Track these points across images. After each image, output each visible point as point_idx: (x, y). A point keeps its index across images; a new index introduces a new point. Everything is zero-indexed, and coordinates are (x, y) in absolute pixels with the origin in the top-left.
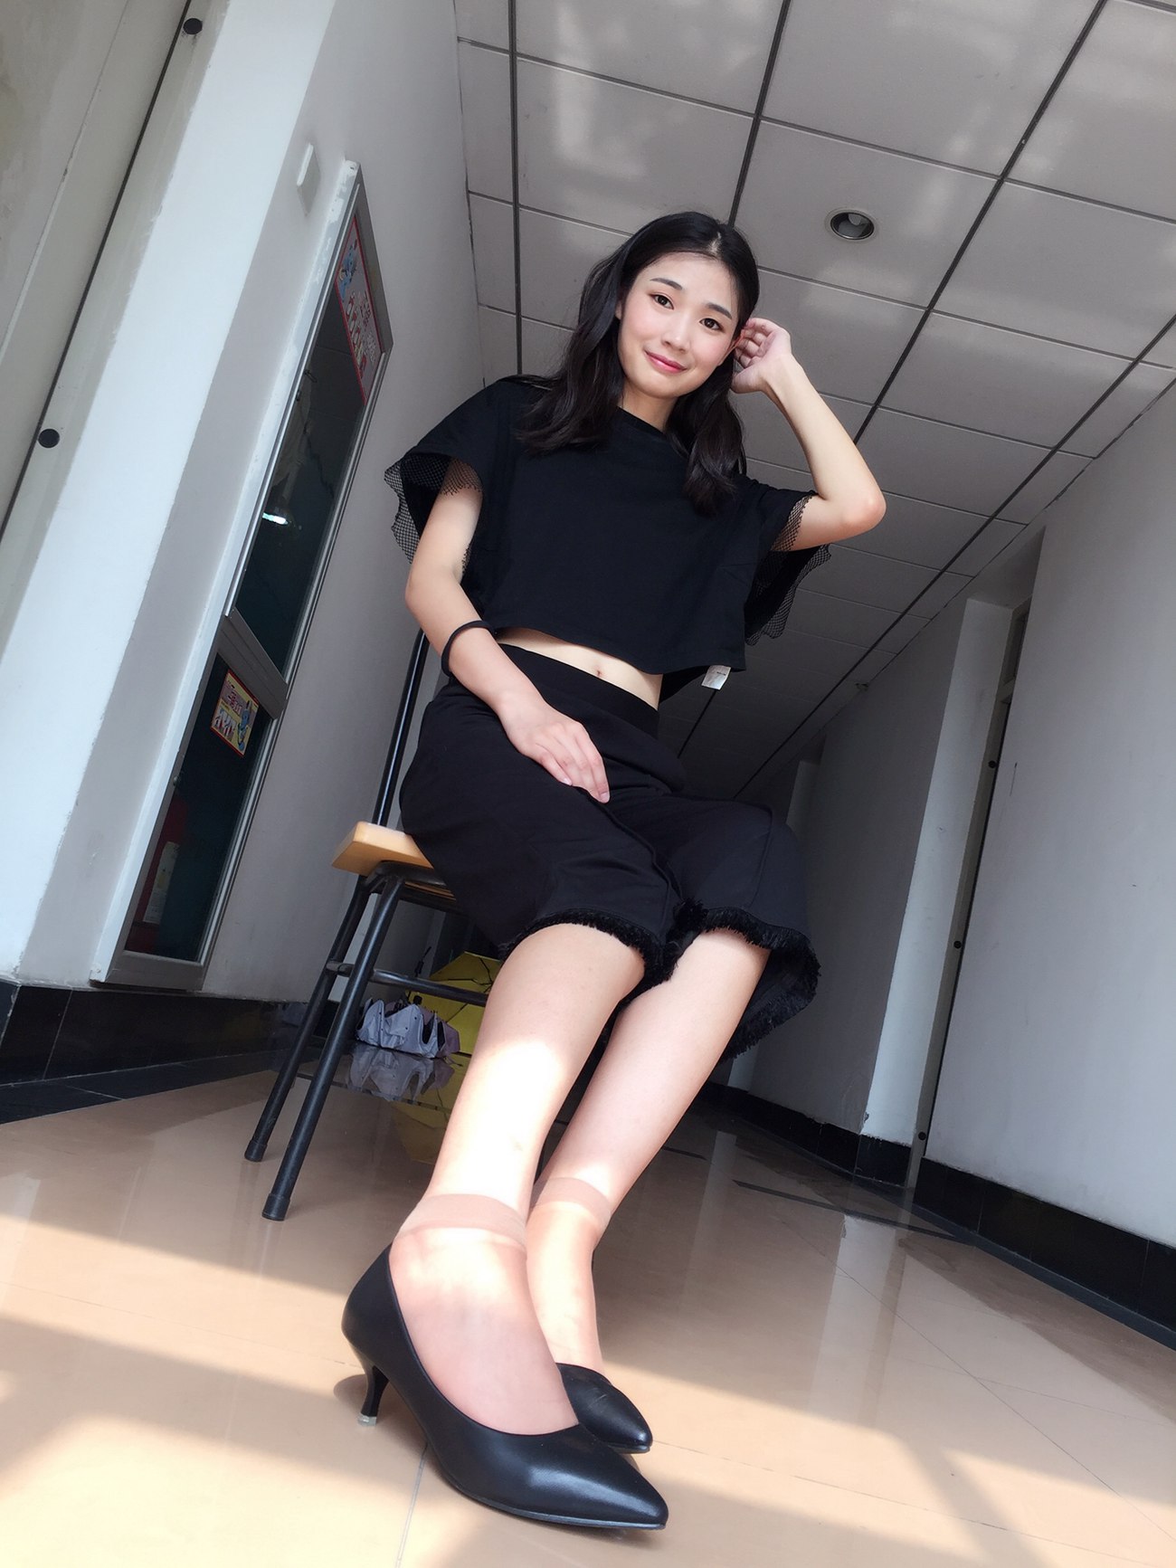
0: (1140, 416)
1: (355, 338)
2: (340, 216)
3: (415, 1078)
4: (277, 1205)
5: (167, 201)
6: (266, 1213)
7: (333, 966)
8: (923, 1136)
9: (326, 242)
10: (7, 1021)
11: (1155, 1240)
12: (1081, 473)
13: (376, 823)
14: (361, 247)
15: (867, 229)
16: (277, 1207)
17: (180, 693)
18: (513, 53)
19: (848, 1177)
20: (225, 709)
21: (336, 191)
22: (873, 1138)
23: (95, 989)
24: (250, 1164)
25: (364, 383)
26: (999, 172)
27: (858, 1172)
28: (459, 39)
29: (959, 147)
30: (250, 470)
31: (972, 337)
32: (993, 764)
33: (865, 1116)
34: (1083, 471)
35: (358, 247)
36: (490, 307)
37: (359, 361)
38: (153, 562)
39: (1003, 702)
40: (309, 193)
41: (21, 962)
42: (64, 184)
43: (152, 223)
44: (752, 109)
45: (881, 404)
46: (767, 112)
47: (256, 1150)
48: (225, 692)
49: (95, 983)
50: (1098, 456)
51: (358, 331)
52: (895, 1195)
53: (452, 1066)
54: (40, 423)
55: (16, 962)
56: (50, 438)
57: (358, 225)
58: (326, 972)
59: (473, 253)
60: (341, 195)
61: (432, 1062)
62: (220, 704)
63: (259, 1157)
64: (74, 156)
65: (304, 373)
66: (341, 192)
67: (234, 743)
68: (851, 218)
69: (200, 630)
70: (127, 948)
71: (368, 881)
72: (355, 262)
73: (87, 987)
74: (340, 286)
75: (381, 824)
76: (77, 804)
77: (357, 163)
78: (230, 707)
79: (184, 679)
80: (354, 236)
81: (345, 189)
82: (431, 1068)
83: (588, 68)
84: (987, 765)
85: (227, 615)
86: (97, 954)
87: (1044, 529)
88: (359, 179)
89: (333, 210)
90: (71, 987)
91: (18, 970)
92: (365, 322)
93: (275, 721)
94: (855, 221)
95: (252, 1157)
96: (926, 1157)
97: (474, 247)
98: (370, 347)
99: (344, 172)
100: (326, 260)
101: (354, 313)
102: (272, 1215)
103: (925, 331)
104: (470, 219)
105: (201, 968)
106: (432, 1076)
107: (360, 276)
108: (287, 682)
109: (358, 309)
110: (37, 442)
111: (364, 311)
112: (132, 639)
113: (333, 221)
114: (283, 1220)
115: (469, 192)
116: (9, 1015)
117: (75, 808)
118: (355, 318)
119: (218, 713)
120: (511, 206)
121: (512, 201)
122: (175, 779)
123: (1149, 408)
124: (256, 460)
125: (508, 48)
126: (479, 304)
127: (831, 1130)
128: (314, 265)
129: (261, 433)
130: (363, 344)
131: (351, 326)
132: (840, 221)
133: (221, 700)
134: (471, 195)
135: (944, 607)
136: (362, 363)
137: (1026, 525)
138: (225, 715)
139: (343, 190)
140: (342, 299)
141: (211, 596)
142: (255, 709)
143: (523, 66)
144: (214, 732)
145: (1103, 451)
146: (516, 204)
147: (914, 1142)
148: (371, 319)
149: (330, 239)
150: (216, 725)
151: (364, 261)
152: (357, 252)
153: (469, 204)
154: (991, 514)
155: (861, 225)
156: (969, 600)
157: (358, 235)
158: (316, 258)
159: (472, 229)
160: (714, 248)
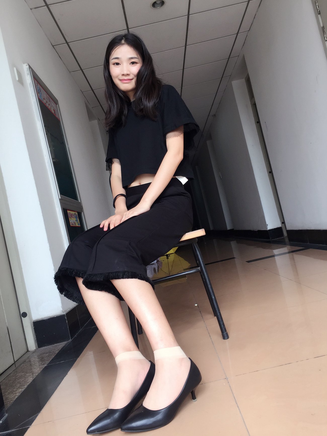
0: (256, 14)
1: (49, 107)
2: (31, 80)
3: (154, 269)
8: (283, 223)
10: (67, 324)
12: (247, 36)
14: (39, 84)
17: (60, 223)
18: (47, 5)
19: (269, 242)
20: (71, 219)
21: (26, 74)
22: (271, 229)
25: (57, 116)
27: (271, 239)
28: (31, 9)
30: (45, 159)
32: (258, 122)
33: (267, 225)
34: (247, 35)
35: (38, 84)
36: (73, 72)
37: (53, 112)
39: (253, 105)
40: (21, 81)
41: (62, 309)
45: (187, 44)
48: (69, 216)
50: (249, 30)
51: (49, 105)
53: (162, 261)
55: (61, 309)
57: (36, 79)
59: (61, 60)
60: (28, 74)
61: (156, 263)
62: (70, 219)
65: (44, 126)
66: (27, 73)
67: (77, 225)
68: (157, 2)
69: (56, 206)
72: (40, 88)
74: (40, 98)
76: (54, 266)
77: (27, 63)
79: (59, 220)
82: (157, 265)
84: (256, 123)
85: (60, 198)
87: (244, 55)
88: (30, 67)
89: (28, 79)
90: (75, 306)
91: (63, 311)
92: (49, 101)
93: (82, 213)
96: (287, 229)
98: (53, 106)
99: (25, 68)
100: (34, 94)
101: (46, 101)
103: (190, 21)
104: (57, 52)
106: (158, 267)
107: (42, 90)
108: (80, 202)
109: (47, 99)
112: (44, 220)
113: (29, 83)
115: (53, 46)
116: (67, 322)
118: (47, 103)
119: (70, 222)
121: (65, 43)
123: (257, 11)
124: (46, 156)
125: (45, 5)
126: (70, 72)
127: (259, 231)
128: (31, 97)
129: (43, 148)
130: (51, 106)
131: (47, 105)
132: (154, 5)
133: (69, 218)
134: (54, 46)
135: (226, 86)
136: (54, 112)
137: (239, 56)
138: (72, 220)
139: (28, 73)
140: (42, 100)
141: (54, 196)
142: (77, 214)
143: (51, 7)
144: (72, 226)
145: (250, 28)
146: (67, 43)
147: (281, 225)
148: (51, 100)
149: (31, 88)
150: (71, 225)
151: (41, 86)
152: (39, 86)
153: (55, 49)
154: (228, 58)
155: (160, 3)
156: (232, 82)
157: (37, 81)
158: (31, 95)
159: (58, 55)
160: (123, 41)
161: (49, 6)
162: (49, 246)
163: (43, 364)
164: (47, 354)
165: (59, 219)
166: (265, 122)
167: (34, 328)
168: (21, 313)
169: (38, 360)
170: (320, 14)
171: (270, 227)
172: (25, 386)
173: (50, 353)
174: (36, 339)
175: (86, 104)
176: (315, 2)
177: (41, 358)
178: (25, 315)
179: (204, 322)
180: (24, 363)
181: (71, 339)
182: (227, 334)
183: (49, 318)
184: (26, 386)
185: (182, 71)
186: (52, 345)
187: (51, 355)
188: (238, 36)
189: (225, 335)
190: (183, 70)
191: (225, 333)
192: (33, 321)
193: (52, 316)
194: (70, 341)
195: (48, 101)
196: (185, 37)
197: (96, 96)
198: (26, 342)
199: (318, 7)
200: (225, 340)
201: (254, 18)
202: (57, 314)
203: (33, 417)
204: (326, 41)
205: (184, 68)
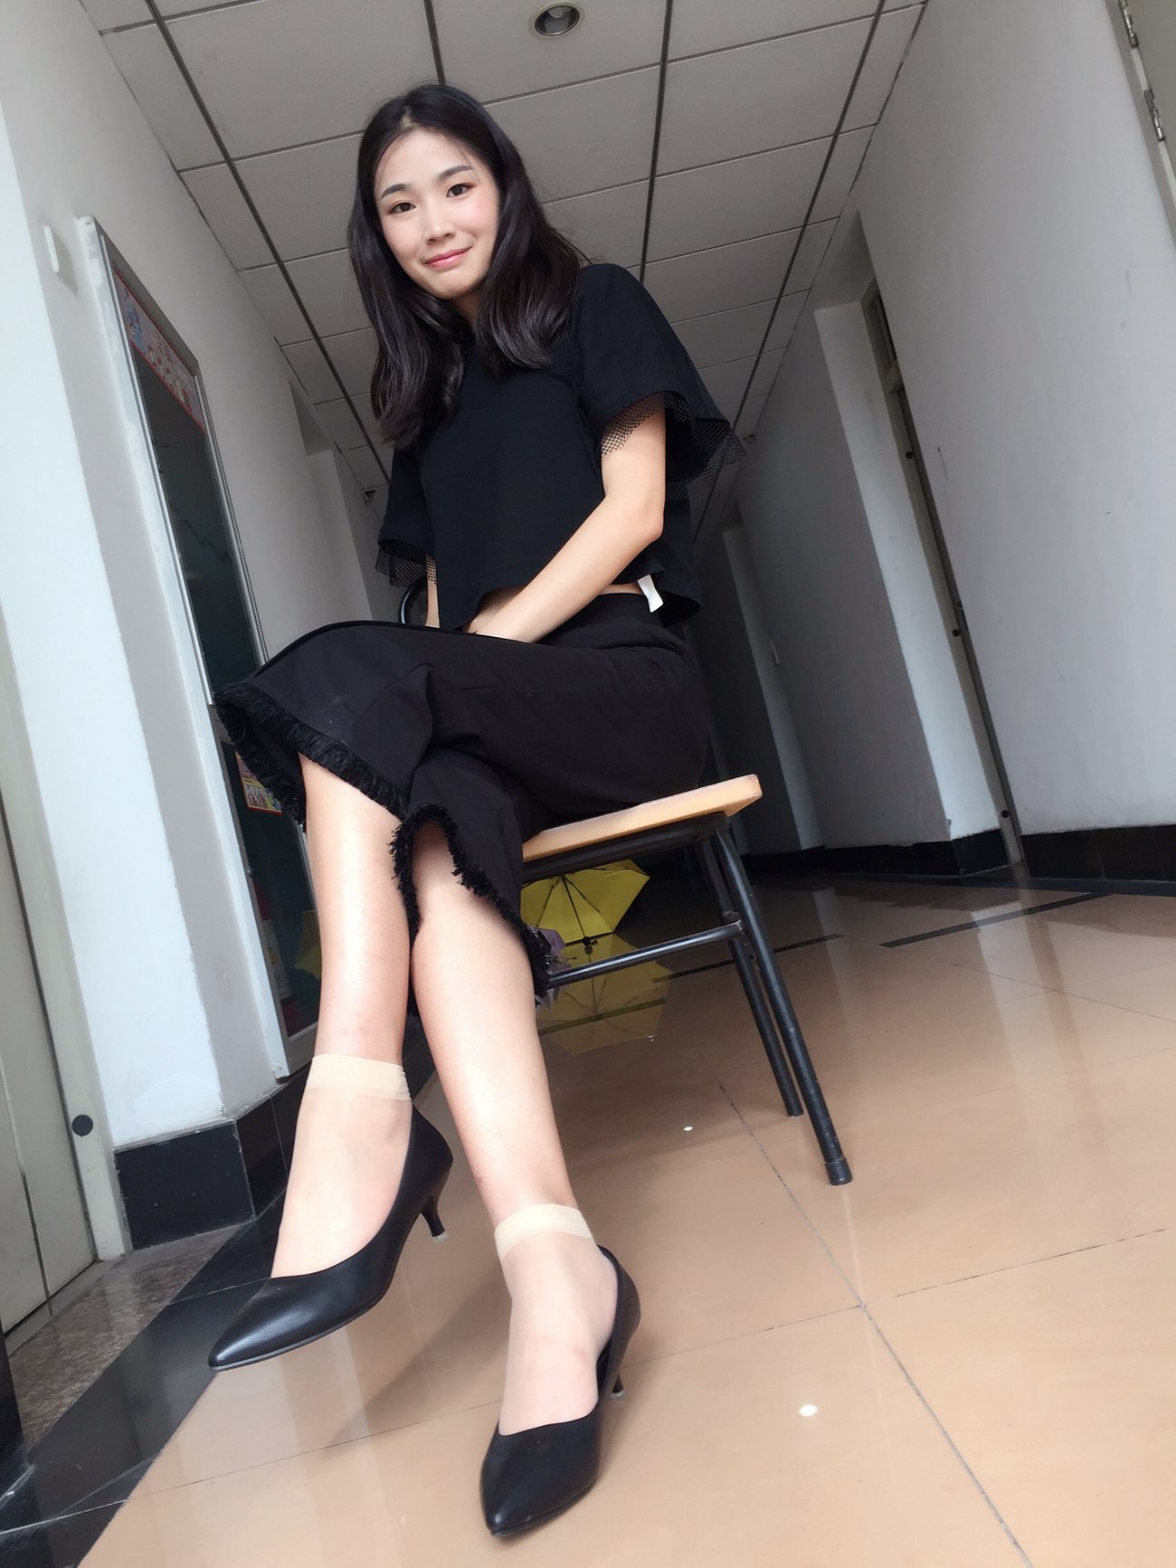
0: (902, 63)
1: (169, 380)
2: (103, 276)
8: (1008, 812)
9: (104, 309)
10: (242, 1158)
12: (869, 144)
14: (132, 294)
15: (572, 16)
18: (159, 19)
19: (958, 883)
20: (250, 784)
21: (86, 254)
22: (964, 838)
25: (195, 415)
27: (965, 873)
28: (101, 33)
32: (912, 454)
33: (948, 823)
34: (870, 141)
35: (130, 295)
36: (249, 269)
37: (182, 398)
38: (134, 698)
39: (892, 392)
40: (67, 276)
41: (224, 1102)
45: (658, 172)
49: (281, 1080)
50: (879, 119)
55: (220, 1105)
57: (121, 274)
59: (209, 226)
60: (92, 255)
62: (244, 782)
65: (153, 443)
66: (90, 251)
67: (271, 808)
68: (549, 12)
69: (196, 731)
70: (289, 1035)
72: (135, 309)
73: (279, 1087)
74: (137, 343)
76: (192, 944)
77: (90, 216)
80: (124, 287)
81: (93, 248)
84: (906, 459)
86: (270, 1055)
87: (858, 213)
88: (100, 231)
89: (94, 274)
90: (268, 1096)
91: (225, 1110)
92: (168, 359)
94: (556, 14)
96: (1021, 833)
97: (208, 220)
98: (182, 378)
99: (83, 232)
100: (114, 326)
101: (157, 358)
103: (668, 85)
104: (191, 196)
107: (143, 317)
109: (159, 351)
111: (163, 349)
112: (154, 775)
113: (99, 286)
115: (178, 172)
116: (241, 1151)
117: (192, 949)
118: (160, 361)
119: (247, 792)
120: (225, 165)
121: (221, 159)
122: (249, 871)
123: (906, 53)
124: (158, 549)
125: (152, 18)
126: (237, 271)
127: (921, 848)
128: (106, 337)
130: (176, 380)
131: (161, 372)
132: (543, 22)
133: (243, 779)
134: (181, 173)
135: (795, 328)
136: (185, 400)
137: (839, 217)
138: (251, 788)
139: (93, 250)
140: (143, 351)
141: (188, 695)
143: (174, 27)
144: (253, 810)
145: (881, 114)
146: (228, 160)
147: (1000, 823)
148: (173, 354)
149: (106, 304)
150: (251, 804)
151: (140, 304)
152: (131, 299)
153: (185, 184)
154: (802, 222)
155: (565, 15)
156: (817, 313)
157: (125, 284)
158: (103, 330)
159: (197, 205)
160: (406, 121)
161: (166, 22)
162: (172, 870)
163: (154, 1299)
164: (170, 1268)
165: (207, 777)
166: (939, 450)
167: (119, 1175)
168: (72, 1118)
169: (137, 1287)
170: (1136, 45)
171: (958, 830)
172: (95, 1374)
173: (179, 1262)
174: (125, 1215)
175: (293, 389)
176: (1120, 4)
177: (148, 1281)
178: (83, 1125)
179: (752, 1135)
180: (83, 1301)
181: (258, 1213)
182: (845, 1164)
183: (172, 1137)
184: (97, 1373)
186: (183, 1237)
187: (185, 1269)
188: (837, 147)
189: (836, 1168)
190: (643, 267)
191: (837, 1162)
192: (113, 1150)
193: (186, 1129)
194: (251, 1221)
195: (164, 359)
196: (652, 143)
197: (330, 363)
198: (89, 1227)
199: (1130, 20)
200: (840, 1187)
201: (897, 76)
202: (204, 1123)
203: (132, 1470)
204: (1160, 140)
205: (647, 260)
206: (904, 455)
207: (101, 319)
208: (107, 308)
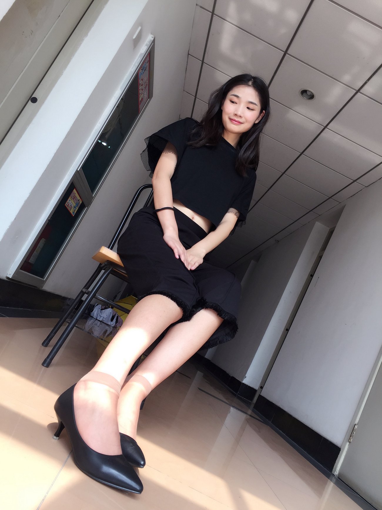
1: (140, 92)
2: (145, 52)
3: (106, 331)
4: (47, 362)
5: (90, 34)
6: (43, 364)
7: (84, 290)
8: (262, 387)
9: (138, 58)
11: (325, 437)
13: (109, 248)
15: (312, 97)
16: (47, 363)
17: (57, 191)
18: (213, 13)
19: (235, 395)
20: (71, 199)
21: (145, 43)
22: (246, 385)
23: (7, 280)
24: (43, 347)
25: (140, 106)
26: (357, 89)
27: (239, 394)
28: (197, 5)
29: (346, 78)
30: (97, 125)
31: (337, 139)
32: (312, 276)
33: (245, 377)
34: (362, 190)
35: (148, 63)
36: (187, 92)
37: (140, 99)
38: (58, 148)
39: (319, 257)
40: (136, 42)
42: (58, 20)
43: (83, 39)
44: (284, 50)
45: (304, 153)
46: (289, 52)
47: (46, 343)
48: (72, 195)
49: (8, 278)
51: (142, 90)
52: (248, 404)
54: (33, 94)
56: (34, 100)
57: (150, 56)
58: (82, 291)
60: (146, 45)
61: (112, 328)
63: (46, 346)
64: (63, 11)
65: (121, 99)
67: (71, 212)
68: (307, 92)
70: (21, 269)
71: (102, 266)
72: (146, 68)
73: (5, 279)
74: (139, 74)
75: (110, 249)
76: (15, 219)
77: (154, 36)
78: (73, 200)
79: (60, 188)
80: (148, 59)
81: (148, 43)
82: (111, 330)
83: (235, 24)
85: (78, 170)
86: (11, 269)
87: (346, 205)
88: (154, 41)
89: (143, 49)
92: (145, 87)
93: (86, 208)
94: (309, 93)
95: (44, 345)
96: (260, 394)
97: (187, 73)
98: (145, 95)
99: (149, 38)
100: (137, 65)
102: (45, 365)
103: (322, 134)
104: (187, 62)
105: (44, 280)
106: (111, 333)
107: (147, 72)
108: (93, 196)
109: (144, 83)
110: (30, 100)
111: (146, 84)
112: (45, 170)
113: (142, 53)
114: (48, 368)
115: (189, 54)
117: (14, 220)
118: (142, 85)
119: (68, 201)
120: (201, 62)
121: (201, 59)
122: (49, 219)
125: (212, 11)
126: (184, 90)
127: (233, 379)
128: (133, 65)
129: (103, 114)
130: (143, 94)
131: (140, 88)
132: (304, 92)
133: (70, 197)
135: (309, 222)
136: (141, 100)
137: (340, 203)
138: (71, 202)
140: (139, 78)
141: (75, 163)
142: (81, 202)
143: (215, 17)
144: (66, 207)
145: (369, 185)
146: (203, 62)
147: (258, 389)
148: (147, 87)
149: (140, 58)
150: (67, 205)
151: (149, 66)
153: (188, 58)
154: (330, 196)
155: (310, 95)
156: (317, 222)
158: (134, 63)
159: (187, 66)
160: (250, 83)
161: (214, 15)
165: (60, 186)
166: (318, 278)
171: (246, 381)
185: (281, 174)
188: (353, 184)
190: (283, 174)
205: (285, 173)
206: (310, 275)
207: (136, 60)
208: (139, 59)
